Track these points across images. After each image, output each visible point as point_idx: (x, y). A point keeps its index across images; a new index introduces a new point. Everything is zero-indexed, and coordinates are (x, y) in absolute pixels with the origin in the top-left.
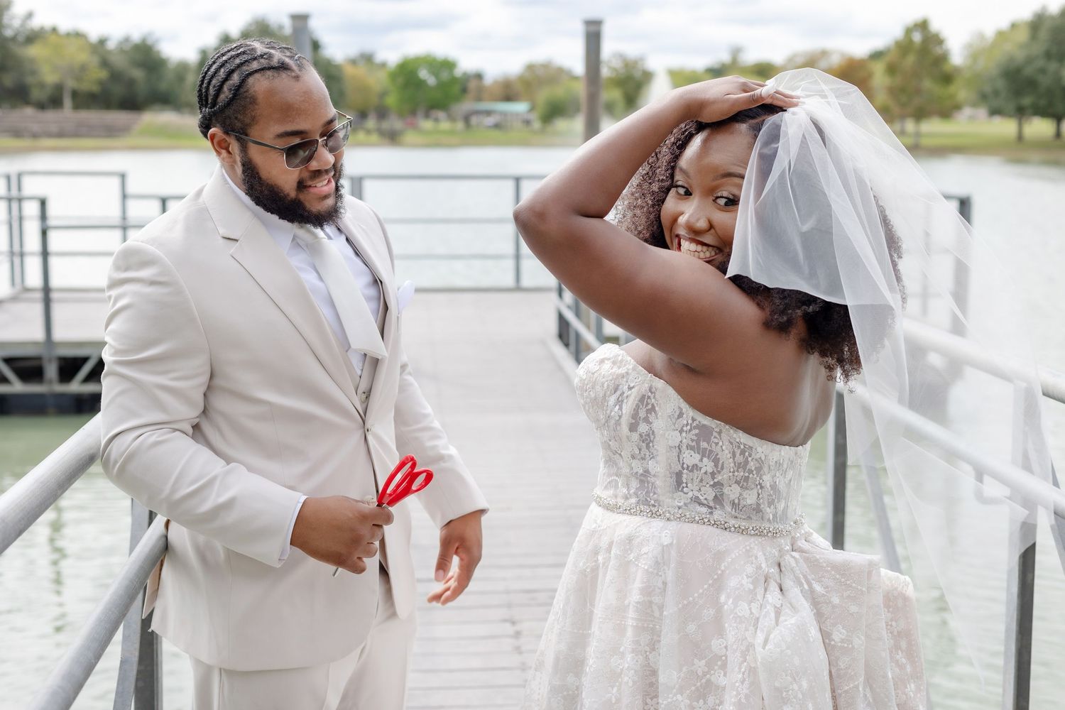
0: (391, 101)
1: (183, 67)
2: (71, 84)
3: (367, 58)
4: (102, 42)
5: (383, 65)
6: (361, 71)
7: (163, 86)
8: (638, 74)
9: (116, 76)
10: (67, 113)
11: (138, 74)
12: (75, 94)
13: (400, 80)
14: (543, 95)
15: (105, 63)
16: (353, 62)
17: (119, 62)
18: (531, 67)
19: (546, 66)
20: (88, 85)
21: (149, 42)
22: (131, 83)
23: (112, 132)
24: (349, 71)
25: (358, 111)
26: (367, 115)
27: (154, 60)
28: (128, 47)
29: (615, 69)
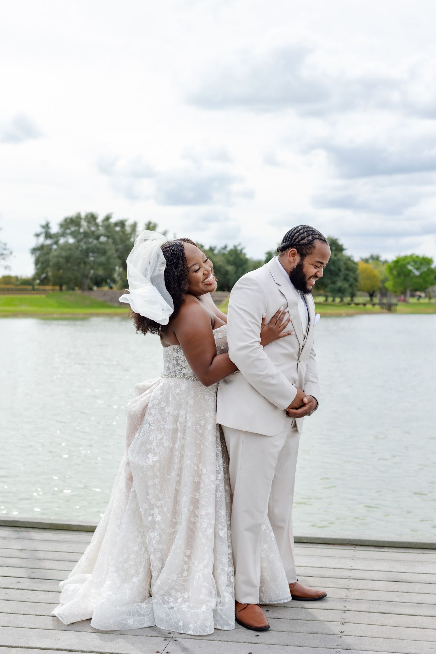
0: (389, 285)
1: (258, 263)
6: (371, 265)
11: (231, 268)
13: (395, 272)
16: (366, 261)
21: (239, 248)
22: (227, 273)
24: (362, 266)
25: (368, 292)
26: (375, 294)
27: (241, 260)
28: (226, 252)
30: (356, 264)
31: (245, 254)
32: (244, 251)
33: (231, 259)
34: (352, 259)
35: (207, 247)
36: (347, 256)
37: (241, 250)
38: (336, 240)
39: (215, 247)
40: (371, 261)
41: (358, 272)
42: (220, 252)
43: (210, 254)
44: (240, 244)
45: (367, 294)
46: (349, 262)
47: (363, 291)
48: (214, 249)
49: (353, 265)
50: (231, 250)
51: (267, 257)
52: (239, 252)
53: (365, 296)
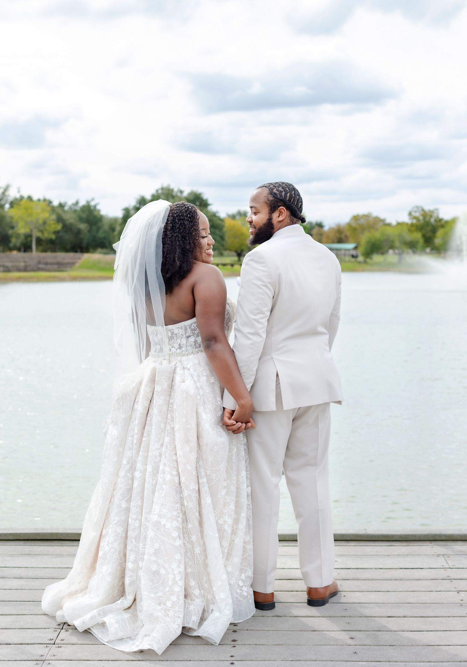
1: (114, 221)
2: (36, 234)
4: (61, 206)
6: (239, 222)
7: (101, 235)
8: (433, 221)
9: (67, 227)
10: (35, 254)
11: (83, 226)
12: (39, 241)
14: (364, 238)
15: (60, 219)
16: (233, 217)
17: (70, 218)
18: (356, 218)
19: (367, 216)
20: (48, 235)
21: (93, 204)
22: (79, 232)
25: (236, 252)
26: (243, 254)
27: (95, 217)
28: (78, 208)
29: (415, 218)
30: (222, 220)
31: (99, 211)
32: (98, 207)
33: (84, 216)
34: (217, 215)
35: (56, 203)
36: (213, 212)
37: (95, 206)
38: (200, 194)
39: (66, 203)
40: (238, 217)
41: (225, 229)
42: (70, 208)
43: (59, 211)
44: (93, 199)
45: (235, 254)
46: (214, 218)
47: (230, 250)
48: (64, 205)
49: (219, 222)
50: (84, 206)
51: (124, 214)
52: (92, 208)
53: (233, 256)
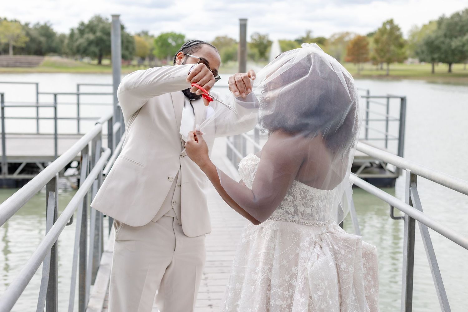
0: (156, 52)
1: (63, 36)
2: (12, 43)
3: (145, 33)
4: (27, 25)
5: (152, 36)
6: (142, 39)
7: (54, 45)
8: (265, 42)
9: (33, 40)
10: (11, 57)
11: (43, 39)
12: (14, 48)
13: (160, 44)
14: (223, 51)
15: (28, 34)
16: (139, 35)
17: (35, 34)
18: (218, 38)
19: (224, 38)
20: (20, 44)
21: (48, 25)
22: (40, 43)
23: (31, 65)
24: (137, 39)
27: (50, 33)
28: (38, 27)
29: (255, 40)
30: (132, 37)
31: (52, 29)
33: (43, 32)
34: (130, 34)
35: (23, 23)
36: (127, 32)
37: (50, 26)
39: (30, 23)
40: (142, 35)
41: (135, 44)
42: (33, 27)
43: (26, 28)
44: (49, 22)
47: (137, 56)
50: (42, 26)
51: (70, 32)
52: (48, 28)
53: (138, 60)
